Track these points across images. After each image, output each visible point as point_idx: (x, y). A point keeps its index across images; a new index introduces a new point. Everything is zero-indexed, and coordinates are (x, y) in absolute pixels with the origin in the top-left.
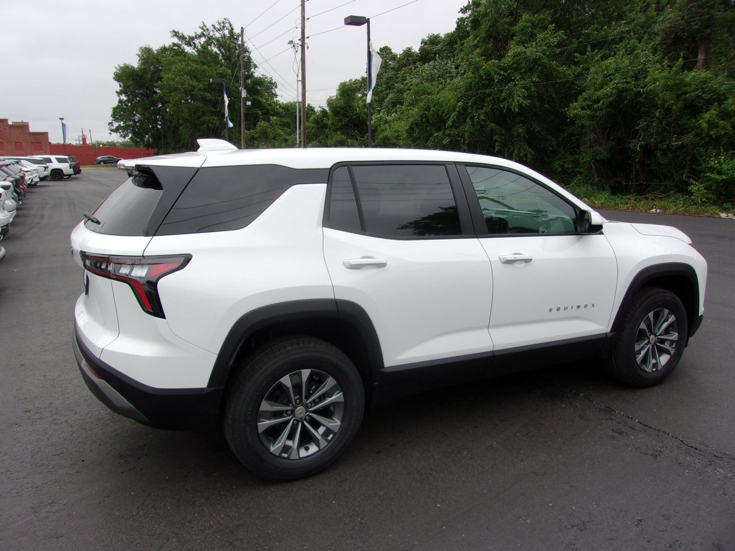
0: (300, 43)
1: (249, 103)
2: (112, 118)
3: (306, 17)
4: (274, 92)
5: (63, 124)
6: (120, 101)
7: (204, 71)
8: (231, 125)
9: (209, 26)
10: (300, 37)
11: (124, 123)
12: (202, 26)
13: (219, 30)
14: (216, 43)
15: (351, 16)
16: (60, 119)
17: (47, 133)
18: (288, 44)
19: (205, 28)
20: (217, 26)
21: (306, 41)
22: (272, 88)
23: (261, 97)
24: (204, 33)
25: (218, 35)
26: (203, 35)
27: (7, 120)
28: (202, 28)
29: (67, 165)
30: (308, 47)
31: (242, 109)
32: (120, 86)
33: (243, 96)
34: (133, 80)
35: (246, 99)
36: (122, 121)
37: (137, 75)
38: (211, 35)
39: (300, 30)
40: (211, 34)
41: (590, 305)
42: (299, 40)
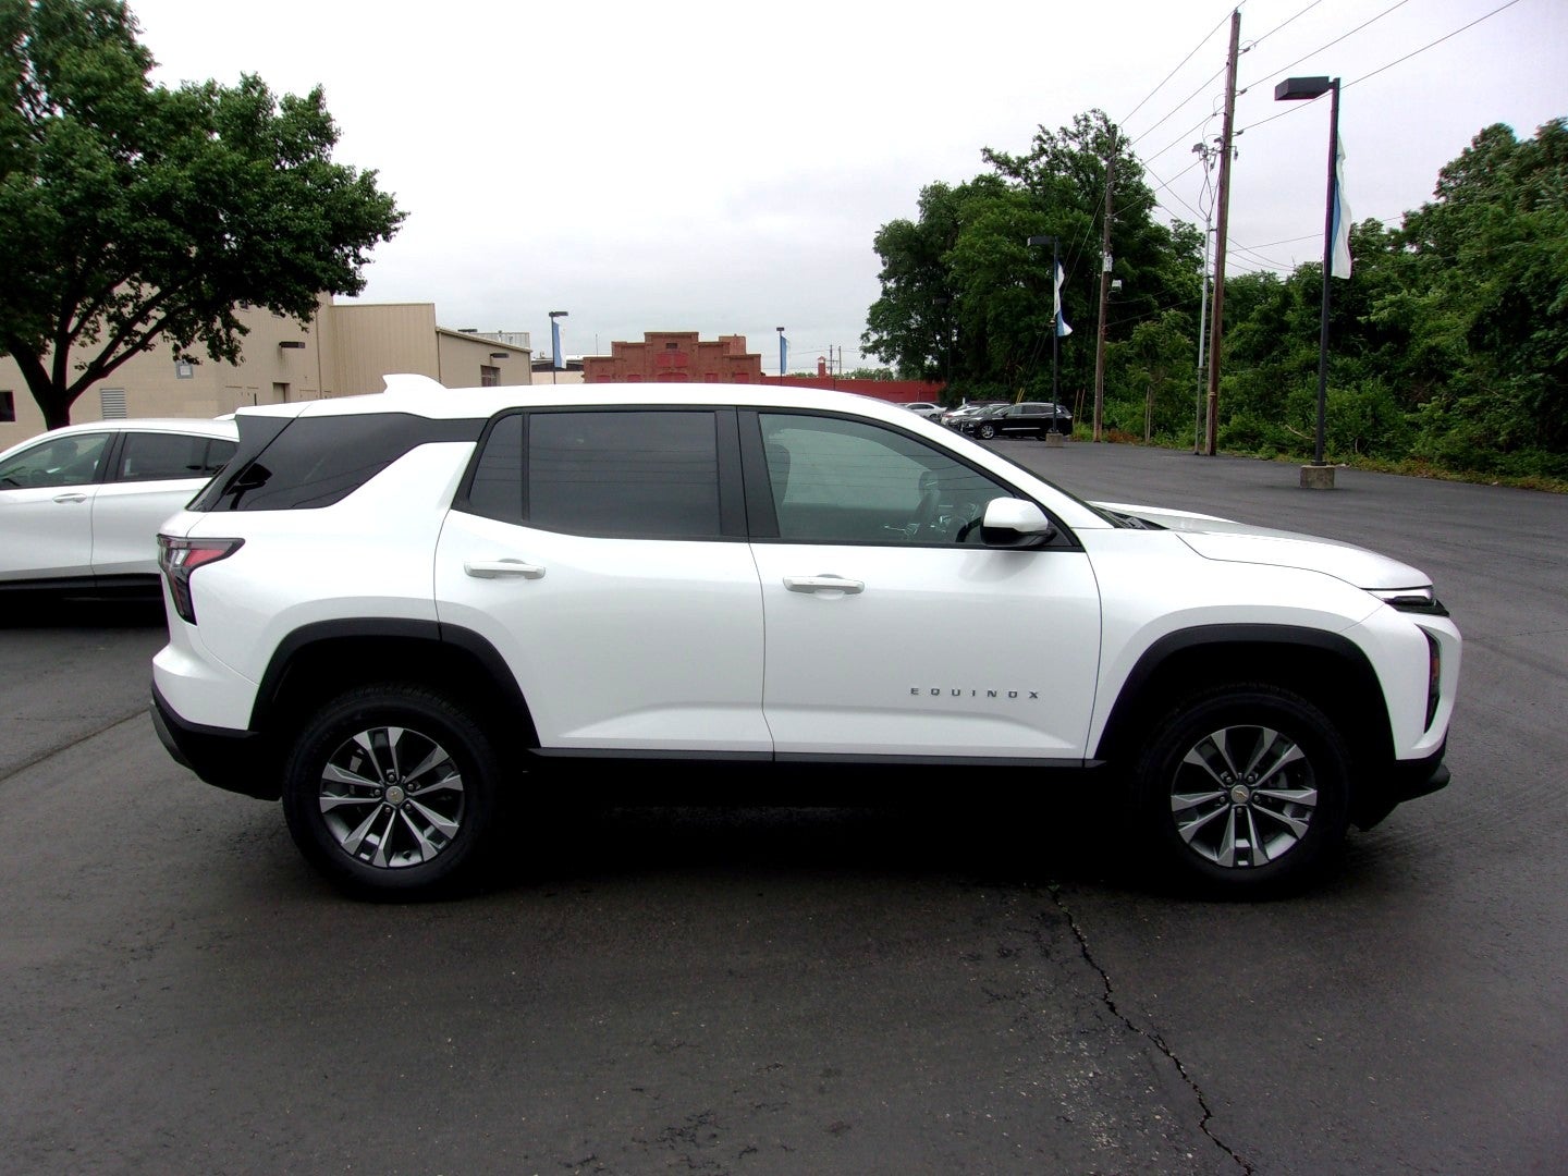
0: (1218, 146)
1: (1117, 284)
2: (868, 326)
3: (1239, 87)
4: (1198, 256)
5: (783, 340)
6: (886, 292)
7: (1033, 223)
8: (1067, 330)
9: (1054, 131)
10: (1220, 133)
11: (888, 334)
12: (1038, 132)
13: (1076, 136)
14: (1069, 164)
15: (1289, 80)
16: (778, 329)
17: (759, 356)
18: (1193, 151)
19: (1045, 137)
20: (1072, 128)
21: (1235, 141)
22: (1194, 247)
23: (1164, 268)
24: (1045, 146)
25: (1075, 147)
26: (1043, 151)
27: (697, 334)
28: (1040, 138)
30: (1236, 155)
31: (1101, 297)
32: (884, 264)
33: (1105, 270)
34: (909, 249)
35: (1111, 276)
36: (886, 329)
37: (917, 239)
38: (1059, 148)
39: (1221, 119)
40: (1060, 145)
41: (1024, 695)
42: (1216, 141)
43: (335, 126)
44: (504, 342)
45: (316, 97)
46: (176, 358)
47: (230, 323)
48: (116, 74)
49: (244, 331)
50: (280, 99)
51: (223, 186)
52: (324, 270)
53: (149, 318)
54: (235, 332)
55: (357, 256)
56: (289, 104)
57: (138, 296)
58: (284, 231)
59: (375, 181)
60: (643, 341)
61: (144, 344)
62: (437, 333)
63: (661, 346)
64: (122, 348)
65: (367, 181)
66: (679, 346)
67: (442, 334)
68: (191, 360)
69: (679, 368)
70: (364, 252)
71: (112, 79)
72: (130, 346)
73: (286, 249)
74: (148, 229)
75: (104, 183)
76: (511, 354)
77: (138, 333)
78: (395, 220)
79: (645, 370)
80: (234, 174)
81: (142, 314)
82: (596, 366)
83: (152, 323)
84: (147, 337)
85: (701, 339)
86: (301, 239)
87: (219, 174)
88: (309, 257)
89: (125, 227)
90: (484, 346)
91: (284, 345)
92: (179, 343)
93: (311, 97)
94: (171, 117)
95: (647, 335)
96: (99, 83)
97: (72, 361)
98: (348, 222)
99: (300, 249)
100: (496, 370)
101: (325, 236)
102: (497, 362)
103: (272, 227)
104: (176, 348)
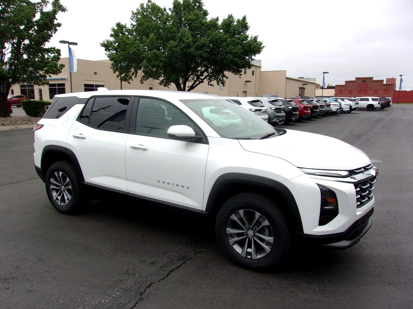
5: (401, 79)
16: (400, 76)
27: (373, 78)
29: (377, 102)
43: (249, 25)
44: (309, 81)
45: (244, 18)
46: (209, 85)
47: (224, 76)
48: (196, 17)
49: (227, 78)
50: (236, 20)
51: (217, 42)
52: (241, 62)
53: (203, 75)
54: (225, 79)
55: (251, 58)
56: (238, 21)
57: (201, 70)
58: (231, 53)
59: (257, 39)
60: (355, 80)
61: (202, 81)
62: (286, 78)
63: (361, 81)
64: (197, 82)
65: (256, 38)
66: (366, 81)
67: (288, 78)
68: (212, 85)
69: (365, 88)
70: (253, 57)
71: (196, 19)
72: (199, 82)
73: (231, 57)
74: (199, 53)
75: (190, 43)
76: (309, 84)
77: (201, 79)
78: (262, 48)
79: (354, 89)
80: (220, 39)
81: (202, 74)
82: (339, 88)
83: (204, 76)
84: (203, 80)
85: (374, 79)
86: (235, 55)
87: (216, 39)
88: (236, 59)
89: (193, 53)
90: (301, 82)
91: (246, 81)
92: (209, 81)
93: (243, 18)
94: (207, 27)
95: (356, 78)
96: (192, 20)
97: (187, 85)
98: (248, 49)
99: (235, 57)
100: (304, 88)
101: (241, 53)
102: (304, 86)
103: (228, 52)
104: (209, 82)
